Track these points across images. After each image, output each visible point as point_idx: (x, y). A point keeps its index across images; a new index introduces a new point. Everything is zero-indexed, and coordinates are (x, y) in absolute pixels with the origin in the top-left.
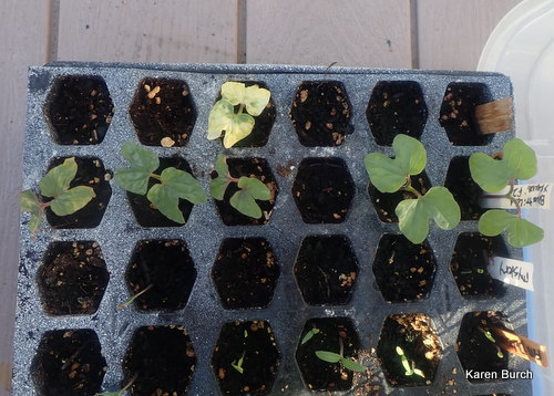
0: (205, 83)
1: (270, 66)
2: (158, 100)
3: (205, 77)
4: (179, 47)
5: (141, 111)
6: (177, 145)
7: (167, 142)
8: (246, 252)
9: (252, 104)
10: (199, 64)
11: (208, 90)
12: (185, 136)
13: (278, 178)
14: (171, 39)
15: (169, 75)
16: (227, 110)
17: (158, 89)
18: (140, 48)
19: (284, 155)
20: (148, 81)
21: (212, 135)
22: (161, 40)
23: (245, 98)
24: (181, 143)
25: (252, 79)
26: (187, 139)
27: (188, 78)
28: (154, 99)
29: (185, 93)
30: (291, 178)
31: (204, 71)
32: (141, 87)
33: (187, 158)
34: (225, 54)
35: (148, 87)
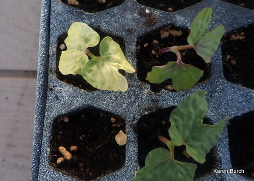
0: (57, 97)
1: (42, 30)
2: (73, 148)
3: (51, 98)
4: (17, 129)
5: (85, 167)
6: (123, 128)
7: (121, 139)
8: (230, 59)
9: (87, 41)
10: (37, 104)
11: (64, 94)
12: (113, 120)
13: (158, 25)
14: (9, 136)
15: (46, 136)
16: (94, 68)
17: (62, 149)
18: (16, 165)
19: (134, 19)
20: (53, 160)
21: (122, 86)
22: (9, 145)
23: (79, 48)
24: (120, 124)
25: (55, 50)
26: (116, 117)
27: (51, 115)
28: (72, 153)
29: (66, 120)
30: (157, 13)
31: (44, 98)
32: (59, 167)
33: (138, 117)
34: (25, 88)
35: (59, 160)
